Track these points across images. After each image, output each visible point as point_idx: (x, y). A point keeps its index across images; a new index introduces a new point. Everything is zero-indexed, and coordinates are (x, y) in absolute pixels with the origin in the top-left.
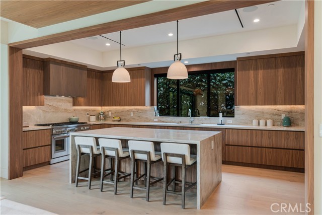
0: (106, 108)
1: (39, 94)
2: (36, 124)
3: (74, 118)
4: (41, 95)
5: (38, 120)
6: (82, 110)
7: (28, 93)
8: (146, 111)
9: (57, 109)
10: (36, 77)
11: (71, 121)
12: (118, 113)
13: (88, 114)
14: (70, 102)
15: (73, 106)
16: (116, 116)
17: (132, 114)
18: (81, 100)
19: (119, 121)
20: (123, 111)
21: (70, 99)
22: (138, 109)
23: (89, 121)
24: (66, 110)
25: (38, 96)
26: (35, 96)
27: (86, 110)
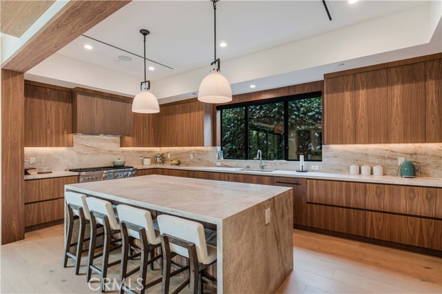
0: (164, 149)
1: (65, 132)
2: (71, 168)
3: (119, 162)
4: (68, 133)
5: (70, 164)
6: (133, 151)
7: (49, 131)
8: (206, 153)
9: (97, 151)
10: (60, 110)
11: (116, 164)
12: (177, 154)
13: (141, 157)
14: (116, 142)
15: (121, 146)
16: (175, 159)
17: (192, 157)
18: (128, 139)
19: (177, 165)
20: (182, 153)
21: (118, 139)
22: (199, 151)
23: (143, 164)
24: (110, 152)
25: (63, 134)
26: (59, 135)
27: (140, 152)
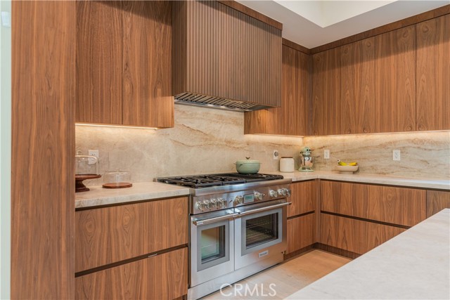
0: (315, 141)
1: (159, 90)
2: (164, 176)
3: (249, 165)
4: (164, 95)
5: (163, 166)
6: (264, 144)
9: (207, 140)
10: (150, 39)
11: (243, 169)
12: (348, 151)
13: (276, 154)
14: (237, 124)
15: (245, 133)
18: (265, 116)
19: (354, 173)
21: (240, 117)
23: (279, 170)
24: (229, 143)
25: (155, 95)
26: (147, 97)
27: (273, 145)
